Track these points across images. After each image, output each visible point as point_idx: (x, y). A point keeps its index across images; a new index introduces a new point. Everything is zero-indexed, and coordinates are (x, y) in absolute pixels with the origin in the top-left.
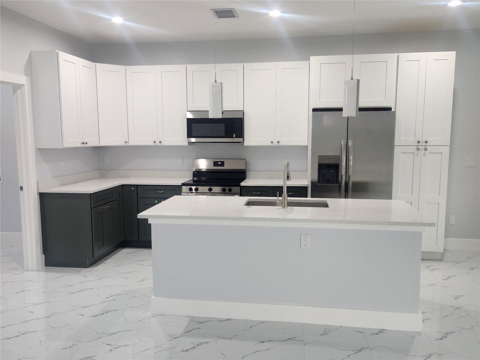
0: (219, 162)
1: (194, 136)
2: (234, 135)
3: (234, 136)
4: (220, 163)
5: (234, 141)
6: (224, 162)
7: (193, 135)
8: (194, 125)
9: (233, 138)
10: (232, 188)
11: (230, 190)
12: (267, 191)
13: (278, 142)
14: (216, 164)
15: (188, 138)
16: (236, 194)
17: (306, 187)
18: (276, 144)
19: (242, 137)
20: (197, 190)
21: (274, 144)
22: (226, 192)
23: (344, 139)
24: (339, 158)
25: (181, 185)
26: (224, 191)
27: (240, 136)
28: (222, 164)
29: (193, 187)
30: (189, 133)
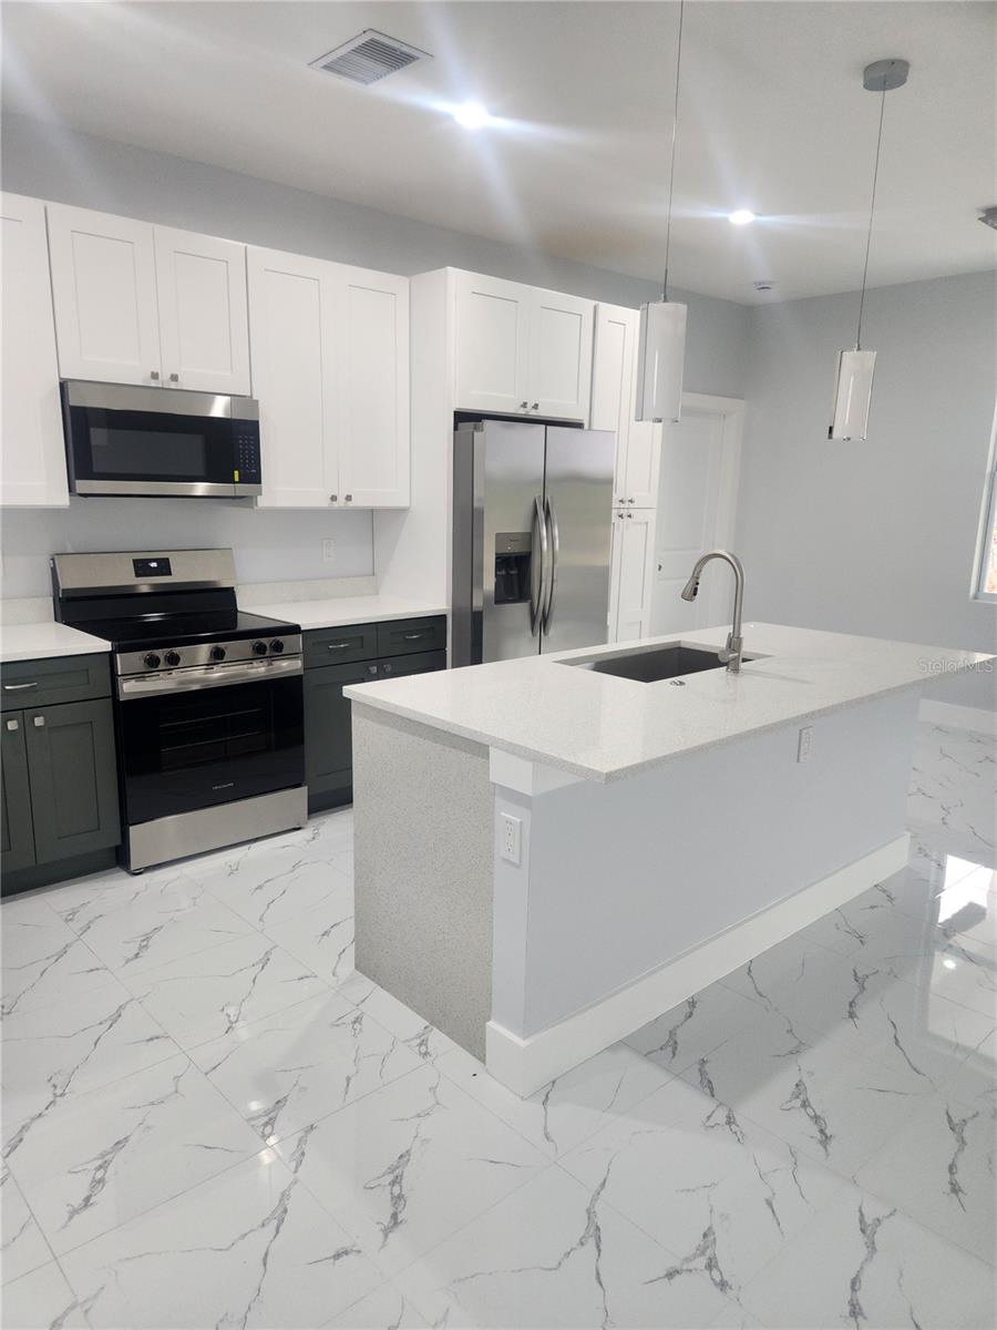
0: (154, 560)
1: (99, 474)
2: (236, 473)
3: (237, 479)
4: (155, 565)
5: (238, 494)
6: (166, 561)
7: (95, 470)
8: (97, 434)
9: (235, 483)
10: (280, 638)
11: (278, 647)
12: (362, 638)
13: (349, 498)
14: (141, 568)
15: (78, 478)
16: (292, 656)
17: (443, 617)
18: (341, 502)
19: (260, 482)
20: (174, 660)
21: (335, 504)
22: (267, 654)
23: (538, 492)
24: (531, 537)
25: (110, 649)
26: (260, 651)
27: (253, 476)
28: (164, 567)
29: (160, 653)
30: (82, 463)
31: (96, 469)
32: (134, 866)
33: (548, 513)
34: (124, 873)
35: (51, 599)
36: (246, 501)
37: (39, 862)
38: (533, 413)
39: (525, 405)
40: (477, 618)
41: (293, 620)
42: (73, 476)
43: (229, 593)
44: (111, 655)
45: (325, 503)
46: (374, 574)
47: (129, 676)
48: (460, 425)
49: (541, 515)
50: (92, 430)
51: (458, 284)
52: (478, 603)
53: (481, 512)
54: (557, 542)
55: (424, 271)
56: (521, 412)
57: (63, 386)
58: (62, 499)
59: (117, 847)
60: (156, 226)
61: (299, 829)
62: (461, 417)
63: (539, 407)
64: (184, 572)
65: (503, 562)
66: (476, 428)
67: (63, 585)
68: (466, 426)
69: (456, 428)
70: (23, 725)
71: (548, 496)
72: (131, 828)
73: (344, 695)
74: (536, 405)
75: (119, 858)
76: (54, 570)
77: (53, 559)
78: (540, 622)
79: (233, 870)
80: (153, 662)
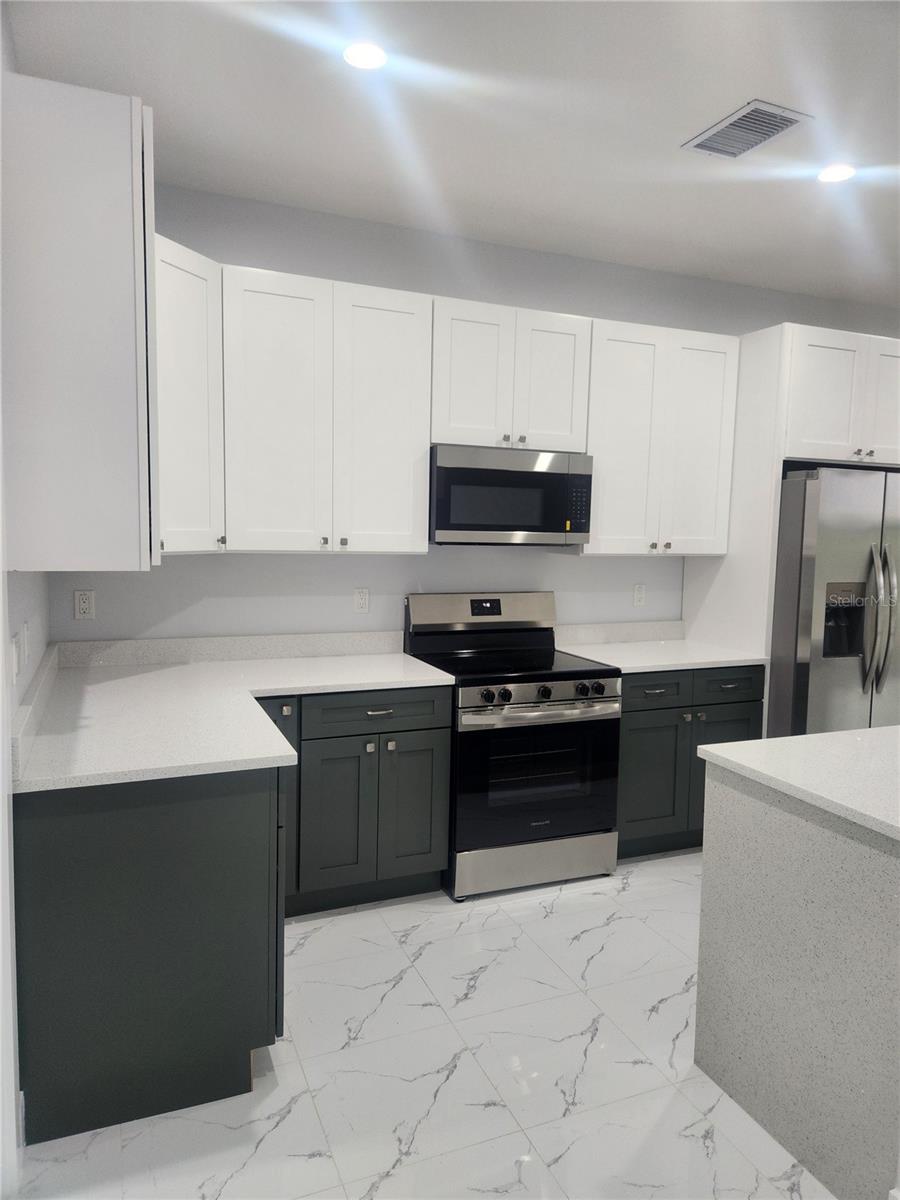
0: (486, 601)
1: (456, 524)
2: (568, 523)
3: (568, 529)
4: (488, 605)
5: (568, 542)
6: (497, 602)
7: (452, 522)
8: (457, 491)
9: (566, 532)
10: (601, 681)
11: (600, 689)
12: (678, 684)
13: (668, 545)
14: (477, 607)
15: (437, 529)
16: (613, 698)
17: (761, 668)
18: (660, 550)
19: (588, 532)
20: (506, 696)
21: (655, 551)
22: (589, 696)
23: (875, 542)
24: (864, 588)
25: (454, 683)
26: (582, 691)
27: (582, 525)
28: (496, 607)
29: (495, 689)
30: (442, 515)
31: (453, 520)
32: (458, 893)
33: (885, 564)
34: (447, 898)
35: (403, 633)
36: (574, 548)
37: (379, 878)
38: (867, 460)
39: (859, 452)
40: (802, 671)
41: (614, 663)
42: (434, 527)
43: (548, 633)
44: (454, 688)
45: (645, 550)
46: (681, 619)
47: (468, 709)
48: (789, 473)
49: (878, 562)
50: (452, 487)
51: (794, 338)
52: (803, 653)
53: (812, 560)
54: (896, 591)
55: (757, 328)
56: (855, 459)
57: (433, 449)
58: (422, 546)
59: (442, 872)
60: (518, 309)
61: (608, 875)
62: (790, 466)
63: (874, 454)
64: (513, 612)
65: (832, 613)
66: (808, 476)
67: (414, 621)
68: (797, 476)
69: (784, 476)
70: (378, 748)
71: (886, 545)
72: (458, 855)
73: (699, 755)
74: (872, 452)
75: (444, 882)
76: (407, 608)
77: (407, 598)
78: (873, 678)
79: (548, 913)
80: (488, 697)
